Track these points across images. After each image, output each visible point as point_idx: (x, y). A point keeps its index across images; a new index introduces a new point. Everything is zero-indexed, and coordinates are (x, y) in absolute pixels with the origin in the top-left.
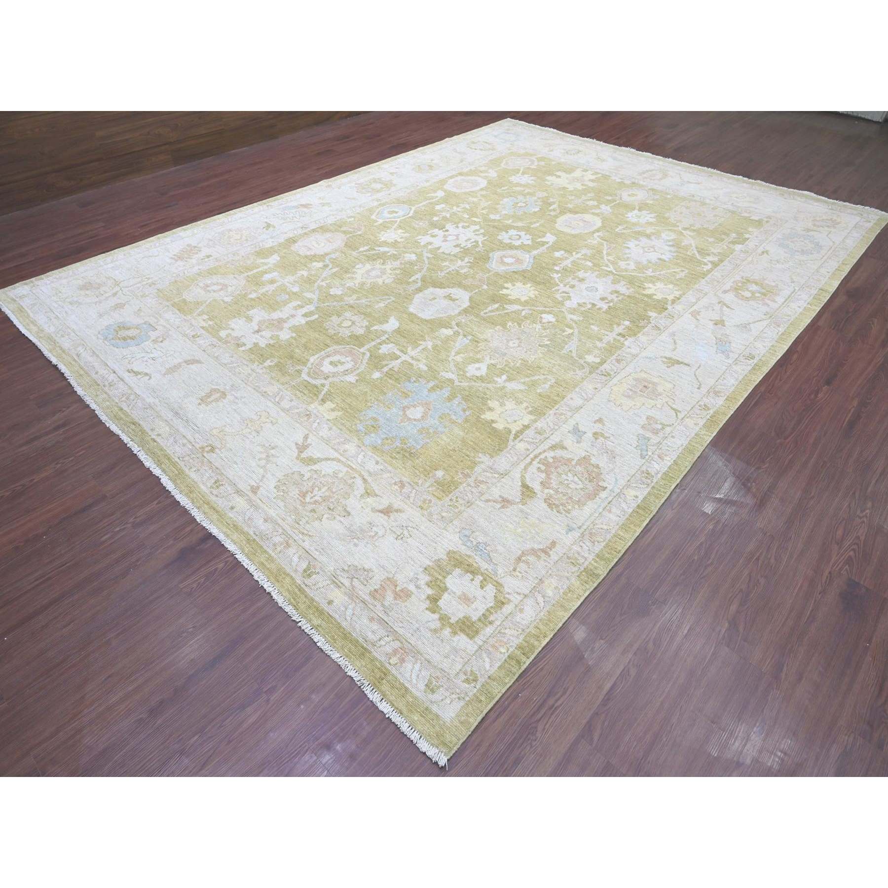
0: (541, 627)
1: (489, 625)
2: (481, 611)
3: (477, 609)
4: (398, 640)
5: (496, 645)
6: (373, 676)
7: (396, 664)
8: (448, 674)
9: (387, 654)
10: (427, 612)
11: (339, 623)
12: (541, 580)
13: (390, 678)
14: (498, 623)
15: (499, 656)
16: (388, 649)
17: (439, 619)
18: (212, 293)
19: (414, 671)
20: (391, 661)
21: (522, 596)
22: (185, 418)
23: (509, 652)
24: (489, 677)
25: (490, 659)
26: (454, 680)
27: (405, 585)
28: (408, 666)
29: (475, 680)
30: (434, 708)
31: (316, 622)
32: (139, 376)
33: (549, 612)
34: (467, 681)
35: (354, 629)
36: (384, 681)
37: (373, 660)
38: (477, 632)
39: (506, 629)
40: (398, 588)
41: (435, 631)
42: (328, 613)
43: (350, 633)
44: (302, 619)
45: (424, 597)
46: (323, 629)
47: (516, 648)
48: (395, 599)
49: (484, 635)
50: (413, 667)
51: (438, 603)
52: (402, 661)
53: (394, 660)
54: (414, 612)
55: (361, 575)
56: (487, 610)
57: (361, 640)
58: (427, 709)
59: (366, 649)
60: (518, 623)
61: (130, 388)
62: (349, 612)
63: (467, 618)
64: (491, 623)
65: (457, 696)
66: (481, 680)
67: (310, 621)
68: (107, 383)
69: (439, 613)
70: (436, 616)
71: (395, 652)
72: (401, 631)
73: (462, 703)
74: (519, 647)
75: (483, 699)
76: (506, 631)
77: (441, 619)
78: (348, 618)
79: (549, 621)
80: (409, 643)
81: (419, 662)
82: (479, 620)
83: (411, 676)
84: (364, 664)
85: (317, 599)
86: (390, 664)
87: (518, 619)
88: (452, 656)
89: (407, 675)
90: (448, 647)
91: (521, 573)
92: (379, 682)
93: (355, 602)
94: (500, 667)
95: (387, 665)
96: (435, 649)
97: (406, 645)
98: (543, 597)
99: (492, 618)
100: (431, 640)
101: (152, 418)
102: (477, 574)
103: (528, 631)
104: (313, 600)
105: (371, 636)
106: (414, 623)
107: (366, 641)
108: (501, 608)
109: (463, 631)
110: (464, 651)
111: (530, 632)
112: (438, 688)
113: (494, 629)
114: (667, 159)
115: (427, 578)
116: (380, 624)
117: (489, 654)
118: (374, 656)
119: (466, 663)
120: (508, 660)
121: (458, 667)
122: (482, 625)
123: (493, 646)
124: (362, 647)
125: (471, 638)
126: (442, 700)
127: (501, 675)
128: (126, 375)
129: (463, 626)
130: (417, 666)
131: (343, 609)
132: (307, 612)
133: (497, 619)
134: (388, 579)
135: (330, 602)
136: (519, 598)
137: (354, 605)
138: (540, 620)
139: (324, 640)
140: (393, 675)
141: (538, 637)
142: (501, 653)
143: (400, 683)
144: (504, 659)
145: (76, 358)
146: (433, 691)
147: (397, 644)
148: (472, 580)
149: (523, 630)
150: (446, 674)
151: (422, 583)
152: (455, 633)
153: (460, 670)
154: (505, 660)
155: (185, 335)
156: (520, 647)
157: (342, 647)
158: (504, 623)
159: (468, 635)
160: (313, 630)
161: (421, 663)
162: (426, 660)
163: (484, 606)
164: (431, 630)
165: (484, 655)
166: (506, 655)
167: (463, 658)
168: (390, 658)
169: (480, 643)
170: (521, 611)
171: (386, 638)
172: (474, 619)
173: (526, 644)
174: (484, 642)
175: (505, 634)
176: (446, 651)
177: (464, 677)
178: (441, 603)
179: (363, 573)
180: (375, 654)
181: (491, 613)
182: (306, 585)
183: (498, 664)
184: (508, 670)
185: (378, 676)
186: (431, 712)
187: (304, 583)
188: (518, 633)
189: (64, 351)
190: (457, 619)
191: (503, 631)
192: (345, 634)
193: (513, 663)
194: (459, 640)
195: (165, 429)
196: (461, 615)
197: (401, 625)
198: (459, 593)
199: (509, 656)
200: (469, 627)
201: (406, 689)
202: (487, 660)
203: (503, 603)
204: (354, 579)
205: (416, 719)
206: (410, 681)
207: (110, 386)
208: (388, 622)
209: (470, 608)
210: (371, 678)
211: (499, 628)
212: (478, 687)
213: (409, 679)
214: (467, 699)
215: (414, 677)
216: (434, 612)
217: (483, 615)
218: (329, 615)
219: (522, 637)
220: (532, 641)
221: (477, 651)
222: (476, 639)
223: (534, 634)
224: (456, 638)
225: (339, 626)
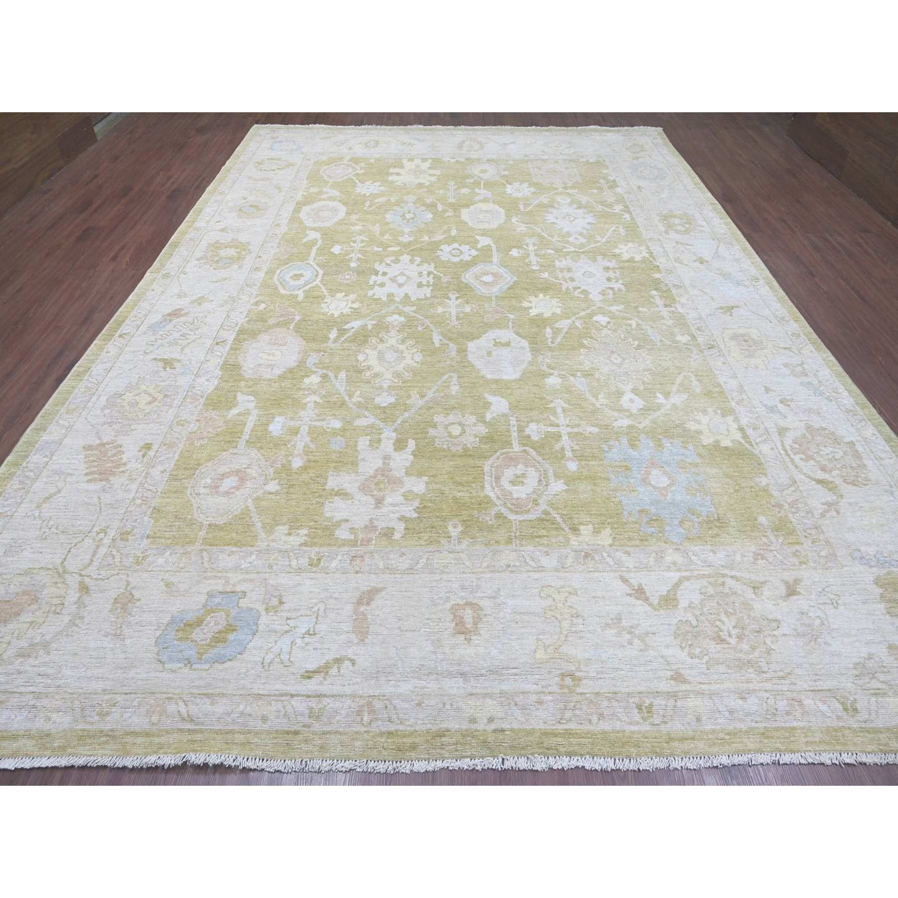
18: (237, 493)
22: (483, 672)
32: (334, 671)
61: (353, 696)
68: (307, 721)
101: (448, 707)
114: (459, 127)
128: (311, 686)
145: (189, 726)
155: (299, 571)
179: (871, 663)
187: (863, 721)
189: (147, 734)
195: (491, 707)
207: (318, 717)
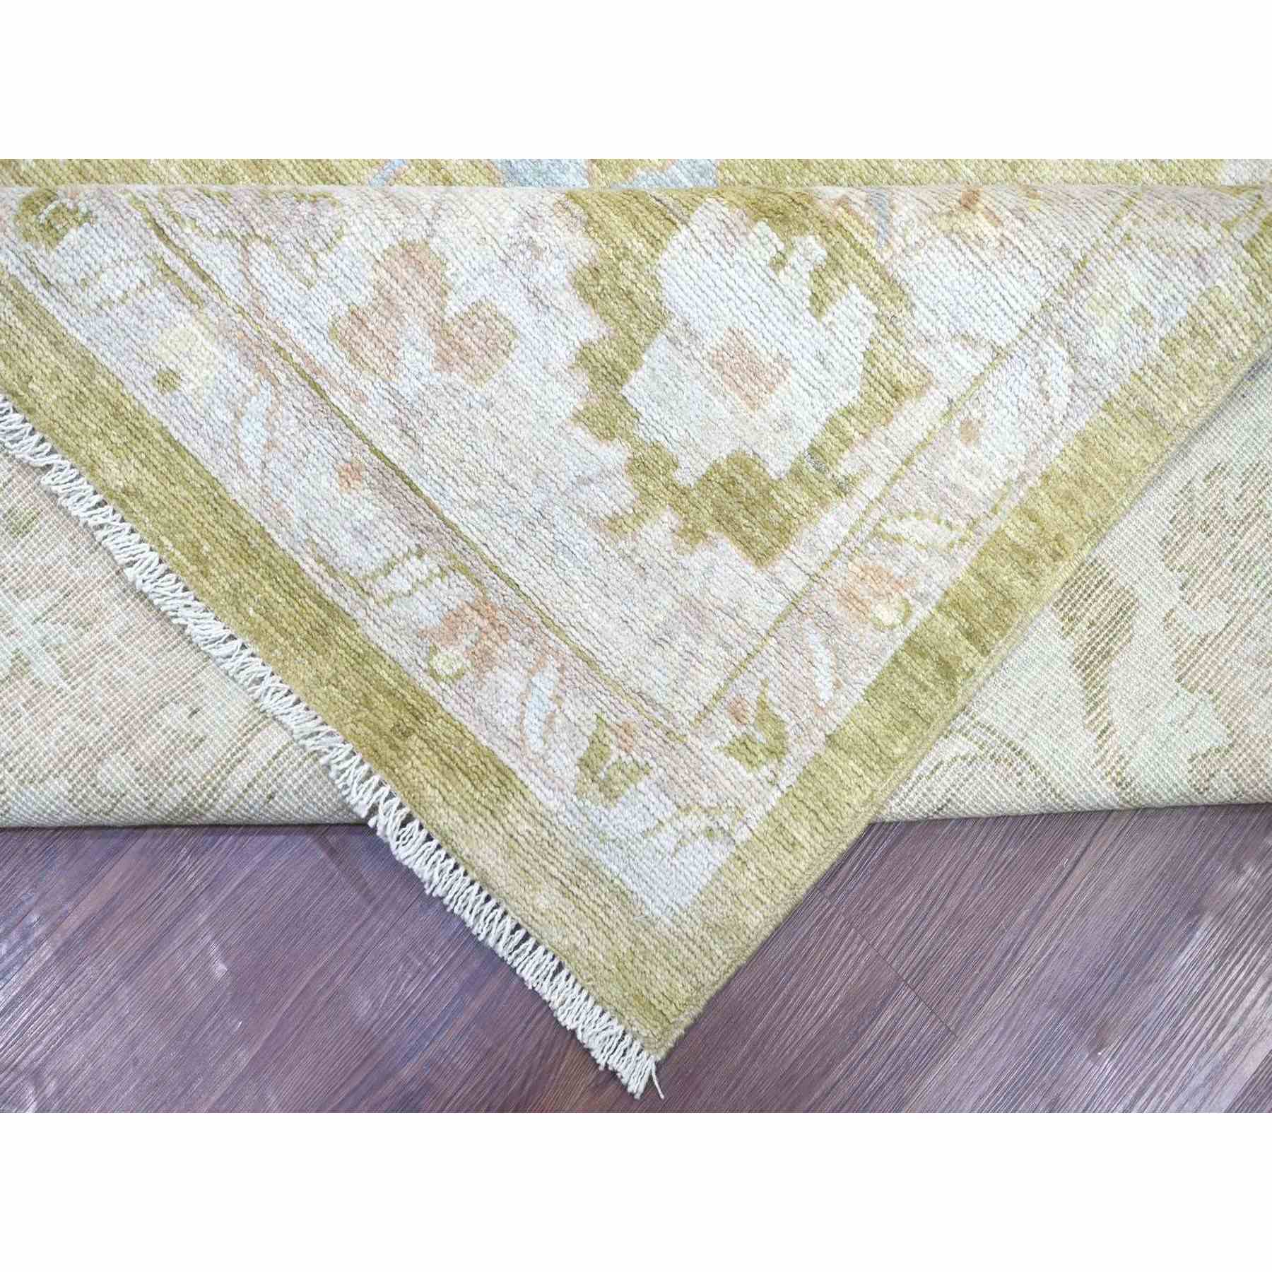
0: (1046, 510)
1: (834, 498)
2: (810, 429)
3: (785, 423)
4: (465, 571)
5: (861, 590)
6: (365, 722)
7: (459, 675)
8: (669, 716)
9: (421, 635)
10: (580, 433)
11: (213, 483)
12: (1079, 266)
13: (437, 728)
14: (871, 488)
15: (870, 639)
16: (426, 612)
17: (630, 471)
19: (532, 701)
20: (438, 663)
21: (985, 355)
23: (913, 622)
24: (829, 737)
25: (835, 649)
26: (691, 739)
27: (482, 288)
28: (510, 680)
29: (777, 752)
30: (612, 865)
31: (118, 474)
33: (1085, 440)
34: (742, 749)
35: (282, 518)
36: (414, 742)
37: (365, 656)
38: (784, 533)
39: (901, 517)
40: (454, 306)
41: (613, 525)
42: (162, 431)
43: (264, 535)
44: (54, 459)
45: (563, 354)
46: (148, 507)
47: (939, 608)
48: (444, 362)
49: (813, 548)
50: (531, 685)
51: (626, 391)
52: (483, 660)
53: (450, 659)
54: (524, 433)
55: (286, 222)
56: (832, 425)
57: (308, 564)
58: (585, 864)
59: (332, 609)
60: (955, 487)
62: (252, 434)
63: (745, 464)
64: (843, 488)
65: (705, 822)
66: (801, 750)
67: (91, 469)
69: (628, 437)
70: (615, 454)
71: (453, 622)
72: (470, 522)
73: (720, 854)
74: (953, 604)
75: (802, 835)
76: (904, 528)
77: (637, 466)
78: (252, 461)
79: (1082, 483)
80: (508, 581)
81: (552, 663)
82: (796, 474)
83: (521, 719)
84: (328, 671)
85: (107, 359)
86: (434, 674)
87: (952, 468)
88: (684, 637)
89: (506, 719)
90: (666, 600)
91: (998, 222)
92: (394, 747)
93: (275, 381)
94: (874, 692)
95: (425, 682)
96: (616, 609)
97: (498, 593)
98: (1075, 360)
99: (845, 466)
100: (600, 569)
102: (803, 229)
103: (990, 526)
104: (88, 364)
105: (350, 552)
106: (527, 484)
107: (332, 571)
108: (889, 418)
109: (725, 522)
110: (733, 615)
111: (999, 532)
112: (631, 779)
113: (852, 517)
115: (582, 248)
116: (385, 490)
117: (831, 627)
118: (366, 640)
119: (740, 669)
120: (905, 658)
121: (709, 681)
122: (803, 498)
123: (848, 598)
124: (320, 600)
125: (762, 558)
126: (644, 834)
127: (878, 729)
129: (730, 504)
130: (546, 682)
131: (222, 414)
132: (76, 428)
133: (867, 470)
134: (408, 249)
135: (167, 381)
136: (969, 362)
137: (267, 392)
138: (1046, 477)
139: (154, 556)
140: (448, 718)
141: (1030, 557)
142: (878, 626)
143: (479, 750)
144: (890, 652)
146: (609, 792)
147: (456, 592)
148: (778, 263)
149: (973, 524)
150: (657, 716)
151: (553, 273)
152: (692, 534)
153: (718, 697)
154: (895, 659)
156: (955, 604)
157: (236, 597)
158: (898, 491)
159: (746, 544)
160: (108, 509)
161: (561, 669)
162: (579, 653)
163: (819, 403)
164: (596, 523)
165: (814, 638)
166: (901, 635)
167: (727, 647)
168: (434, 650)
169: (796, 582)
170: (970, 432)
171: (413, 564)
172: (777, 466)
173: (979, 592)
174: (813, 577)
175: (897, 538)
176: (659, 617)
177: (731, 729)
178: (637, 387)
179: (296, 212)
180: (371, 630)
181: (847, 442)
182: (47, 284)
183: (866, 679)
184: (904, 707)
185: (388, 723)
186: (599, 879)
187: (34, 270)
188: (953, 535)
190: (704, 467)
191: (888, 528)
192: (243, 538)
193: (925, 671)
194: (710, 569)
196: (721, 449)
197: (471, 493)
198: (714, 339)
199: (909, 641)
200: (750, 506)
201: (504, 773)
202: (823, 656)
203: (897, 392)
204: (255, 245)
205: (543, 904)
206: (518, 744)
208: (418, 482)
209: (757, 415)
210: (361, 729)
211: (876, 514)
212: (784, 783)
213: (513, 733)
214: (742, 835)
215: (533, 724)
216: (607, 435)
217: (814, 450)
218: (169, 439)
219: (964, 559)
220: (1006, 574)
221: (782, 617)
222: (780, 566)
223: (1014, 545)
224: (699, 559)
225: (216, 499)
